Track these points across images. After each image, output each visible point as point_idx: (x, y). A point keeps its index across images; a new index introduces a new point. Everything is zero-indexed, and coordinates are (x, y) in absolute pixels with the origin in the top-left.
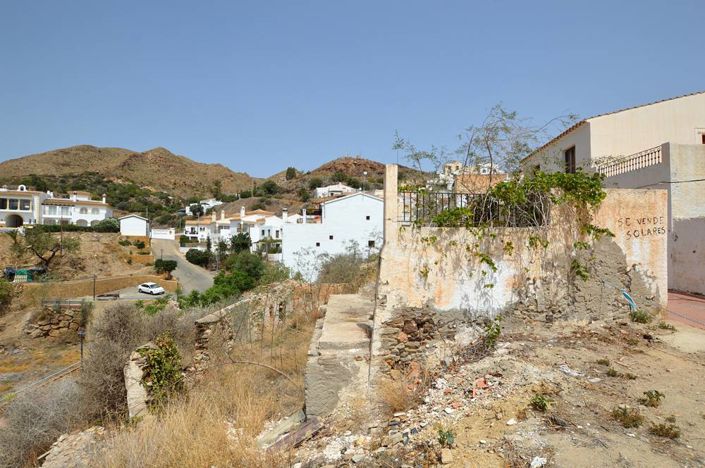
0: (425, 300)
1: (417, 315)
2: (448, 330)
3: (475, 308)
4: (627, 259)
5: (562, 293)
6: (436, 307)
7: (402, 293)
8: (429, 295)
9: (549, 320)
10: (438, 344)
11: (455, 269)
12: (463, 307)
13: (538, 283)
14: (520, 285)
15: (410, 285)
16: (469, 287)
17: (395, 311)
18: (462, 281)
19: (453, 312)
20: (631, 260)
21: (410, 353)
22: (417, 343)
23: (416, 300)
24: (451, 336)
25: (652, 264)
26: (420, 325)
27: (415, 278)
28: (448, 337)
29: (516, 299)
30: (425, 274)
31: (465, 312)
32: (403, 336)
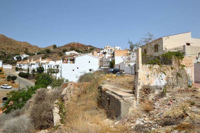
0: (148, 83)
1: (147, 87)
2: (153, 91)
3: (158, 85)
4: (187, 73)
5: (175, 81)
6: (151, 85)
7: (143, 81)
8: (149, 82)
9: (173, 87)
10: (151, 94)
11: (154, 75)
12: (156, 85)
13: (171, 78)
14: (167, 79)
15: (145, 79)
16: (157, 80)
17: (142, 86)
18: (156, 78)
19: (154, 86)
20: (188, 73)
21: (145, 97)
22: (147, 95)
23: (146, 84)
24: (154, 92)
25: (191, 74)
26: (147, 90)
27: (146, 77)
28: (153, 93)
29: (166, 83)
30: (148, 76)
31: (157, 86)
32: (144, 93)
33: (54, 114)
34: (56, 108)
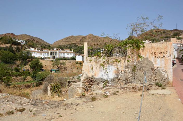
0: (92, 75)
1: (90, 78)
2: (97, 83)
3: (104, 78)
5: (130, 75)
6: (94, 77)
7: (87, 73)
8: (93, 74)
9: (126, 83)
10: (95, 86)
11: (100, 67)
12: (101, 77)
13: (123, 72)
14: (117, 72)
15: (89, 71)
16: (103, 72)
17: (85, 77)
18: (101, 71)
19: (99, 78)
21: (89, 88)
22: (90, 85)
23: (90, 75)
24: (98, 84)
26: (91, 81)
27: (90, 69)
28: (97, 85)
29: (116, 76)
30: (92, 69)
31: (102, 79)
32: (87, 83)
33: (48, 90)
34: (49, 87)
